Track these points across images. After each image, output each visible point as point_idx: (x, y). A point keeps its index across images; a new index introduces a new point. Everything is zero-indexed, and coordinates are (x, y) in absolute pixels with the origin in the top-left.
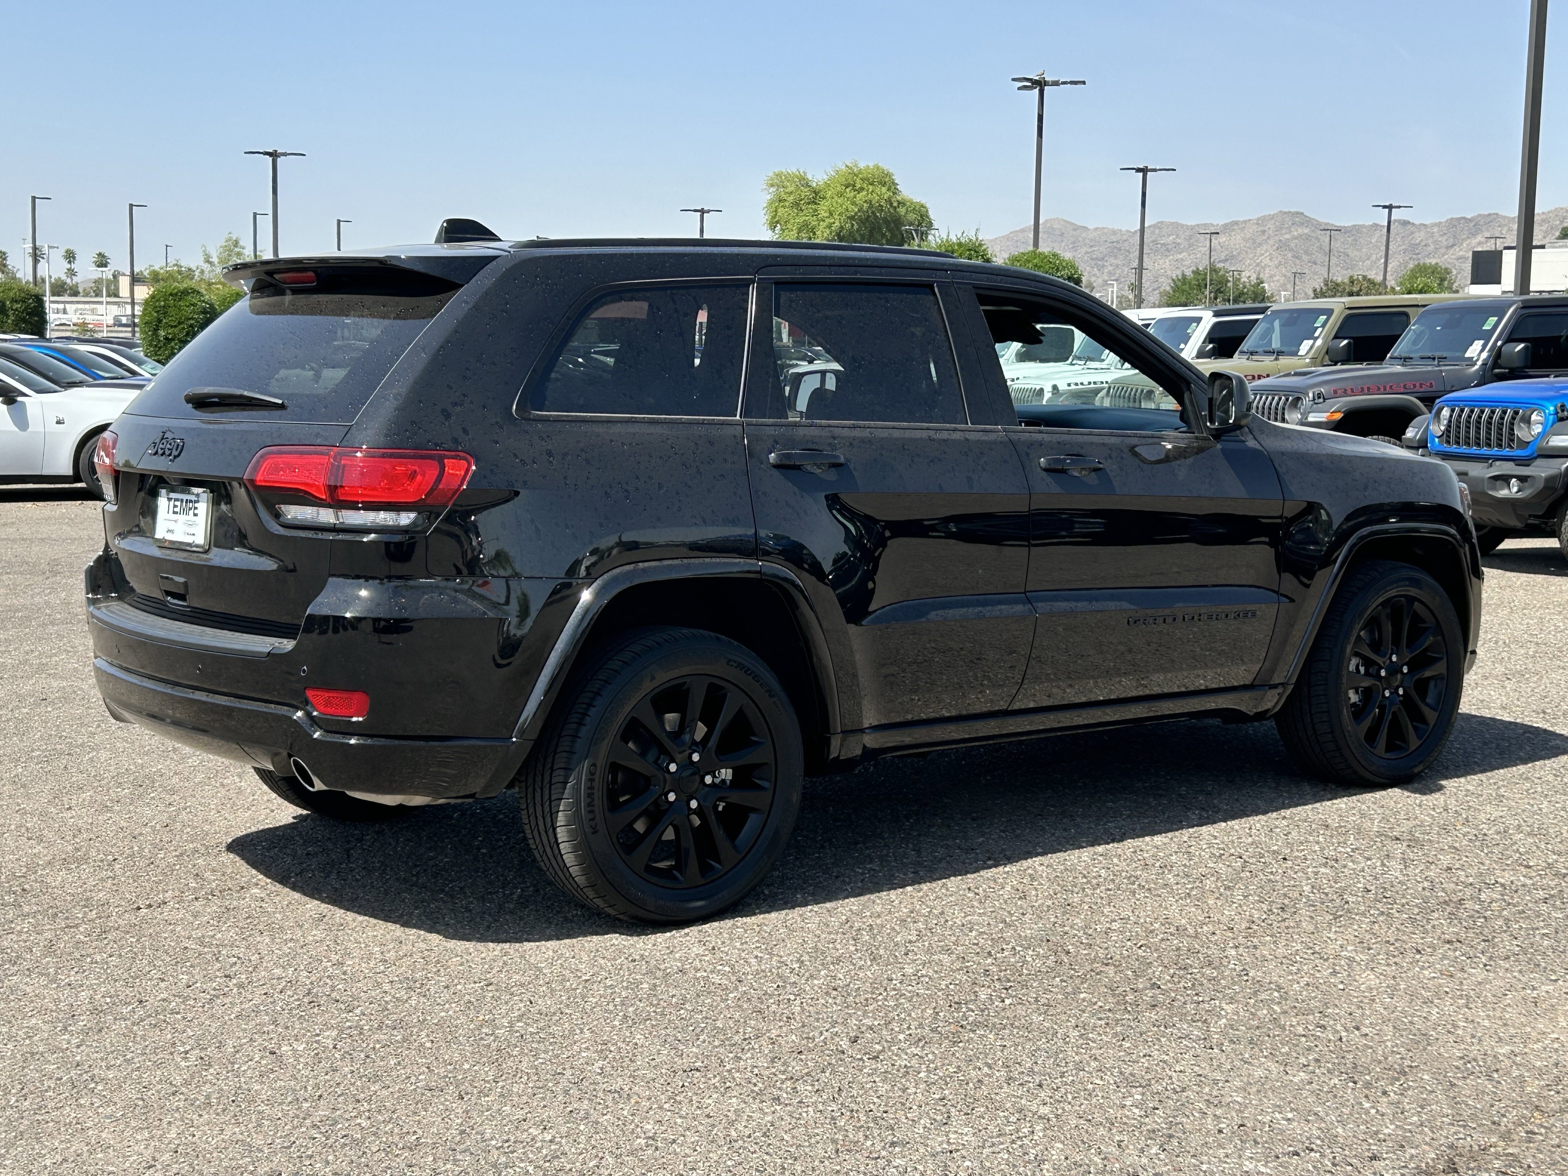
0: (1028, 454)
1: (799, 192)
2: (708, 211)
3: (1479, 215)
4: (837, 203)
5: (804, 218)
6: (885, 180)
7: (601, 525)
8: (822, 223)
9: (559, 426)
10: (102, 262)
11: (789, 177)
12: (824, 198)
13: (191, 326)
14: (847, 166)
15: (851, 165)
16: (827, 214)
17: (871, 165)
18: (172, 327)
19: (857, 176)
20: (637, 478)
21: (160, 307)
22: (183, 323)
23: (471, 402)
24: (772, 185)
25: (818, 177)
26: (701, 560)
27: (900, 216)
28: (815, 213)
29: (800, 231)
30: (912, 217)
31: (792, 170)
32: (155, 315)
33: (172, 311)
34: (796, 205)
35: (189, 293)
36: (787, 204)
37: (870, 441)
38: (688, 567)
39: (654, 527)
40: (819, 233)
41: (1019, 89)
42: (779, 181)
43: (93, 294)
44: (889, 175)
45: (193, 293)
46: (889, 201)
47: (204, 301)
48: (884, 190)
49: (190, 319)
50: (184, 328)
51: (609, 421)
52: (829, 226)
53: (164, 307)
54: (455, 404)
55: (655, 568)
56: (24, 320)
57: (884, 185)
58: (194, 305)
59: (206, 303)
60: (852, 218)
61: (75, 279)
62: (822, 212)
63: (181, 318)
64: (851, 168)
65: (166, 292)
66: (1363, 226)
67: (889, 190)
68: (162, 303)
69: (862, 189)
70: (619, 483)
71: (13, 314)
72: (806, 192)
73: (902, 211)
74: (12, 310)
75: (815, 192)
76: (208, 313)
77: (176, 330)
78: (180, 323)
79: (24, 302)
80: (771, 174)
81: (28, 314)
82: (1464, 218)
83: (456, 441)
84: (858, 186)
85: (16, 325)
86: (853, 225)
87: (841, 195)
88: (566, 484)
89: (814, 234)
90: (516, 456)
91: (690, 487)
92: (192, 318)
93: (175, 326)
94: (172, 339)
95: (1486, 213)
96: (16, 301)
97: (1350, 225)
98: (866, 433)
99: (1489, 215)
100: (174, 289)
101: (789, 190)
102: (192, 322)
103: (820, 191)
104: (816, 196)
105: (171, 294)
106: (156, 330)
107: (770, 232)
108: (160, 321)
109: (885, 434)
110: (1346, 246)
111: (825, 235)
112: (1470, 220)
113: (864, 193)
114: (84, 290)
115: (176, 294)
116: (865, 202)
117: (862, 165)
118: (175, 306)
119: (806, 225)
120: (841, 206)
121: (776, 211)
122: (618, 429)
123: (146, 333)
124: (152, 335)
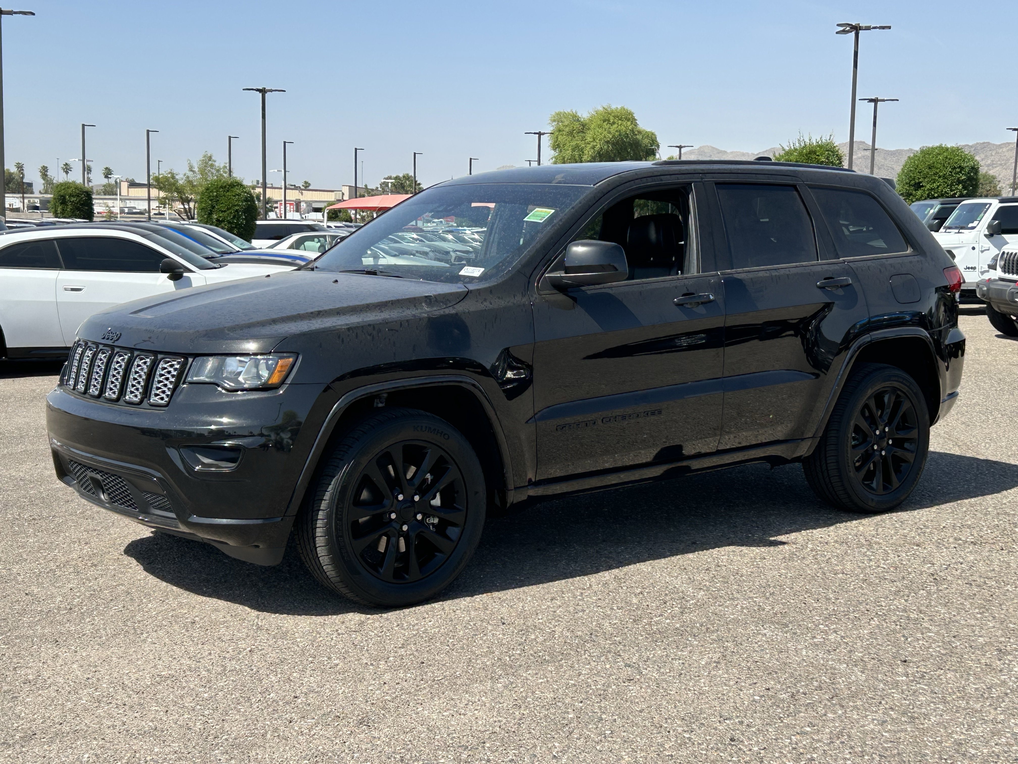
1: (573, 125)
2: (544, 134)
3: (977, 143)
4: (598, 131)
5: (576, 142)
6: (629, 117)
8: (588, 145)
10: (108, 173)
11: (565, 115)
12: (589, 129)
13: (237, 211)
14: (604, 108)
15: (606, 107)
16: (592, 140)
17: (619, 107)
18: (222, 211)
19: (611, 115)
21: (213, 197)
22: (230, 209)
24: (554, 121)
25: (584, 115)
27: (639, 141)
28: (583, 139)
29: (573, 150)
30: (646, 141)
31: (568, 110)
32: (210, 202)
33: (223, 200)
34: (571, 133)
35: (234, 186)
36: (565, 133)
40: (586, 152)
41: (837, 33)
42: (559, 118)
43: (102, 194)
44: (631, 114)
45: (237, 185)
46: (632, 131)
47: (245, 192)
48: (629, 123)
49: (235, 206)
50: (231, 213)
52: (593, 147)
53: (216, 196)
56: (78, 209)
57: (628, 120)
58: (239, 195)
59: (248, 194)
60: (608, 142)
61: (91, 184)
62: (588, 138)
63: (229, 205)
64: (606, 110)
65: (217, 185)
66: (902, 151)
67: (632, 124)
68: (215, 194)
69: (614, 123)
71: (71, 204)
72: (577, 125)
73: (639, 137)
74: (70, 202)
75: (583, 125)
76: (249, 201)
77: (225, 214)
78: (228, 209)
79: (78, 196)
80: (554, 113)
81: (82, 205)
82: (968, 145)
84: (612, 121)
85: (73, 213)
86: (608, 147)
87: (600, 126)
89: (583, 152)
92: (238, 205)
93: (225, 211)
94: (223, 221)
95: (981, 142)
96: (73, 196)
97: (894, 149)
99: (984, 143)
100: (224, 183)
101: (566, 123)
102: (237, 208)
103: (586, 124)
104: (584, 127)
105: (221, 187)
106: (210, 214)
107: (553, 151)
108: (213, 207)
110: (893, 163)
111: (590, 153)
112: (972, 147)
113: (615, 126)
114: (97, 191)
115: (225, 187)
116: (617, 131)
117: (614, 107)
118: (224, 196)
119: (577, 146)
120: (601, 134)
121: (557, 138)
123: (203, 216)
124: (208, 217)
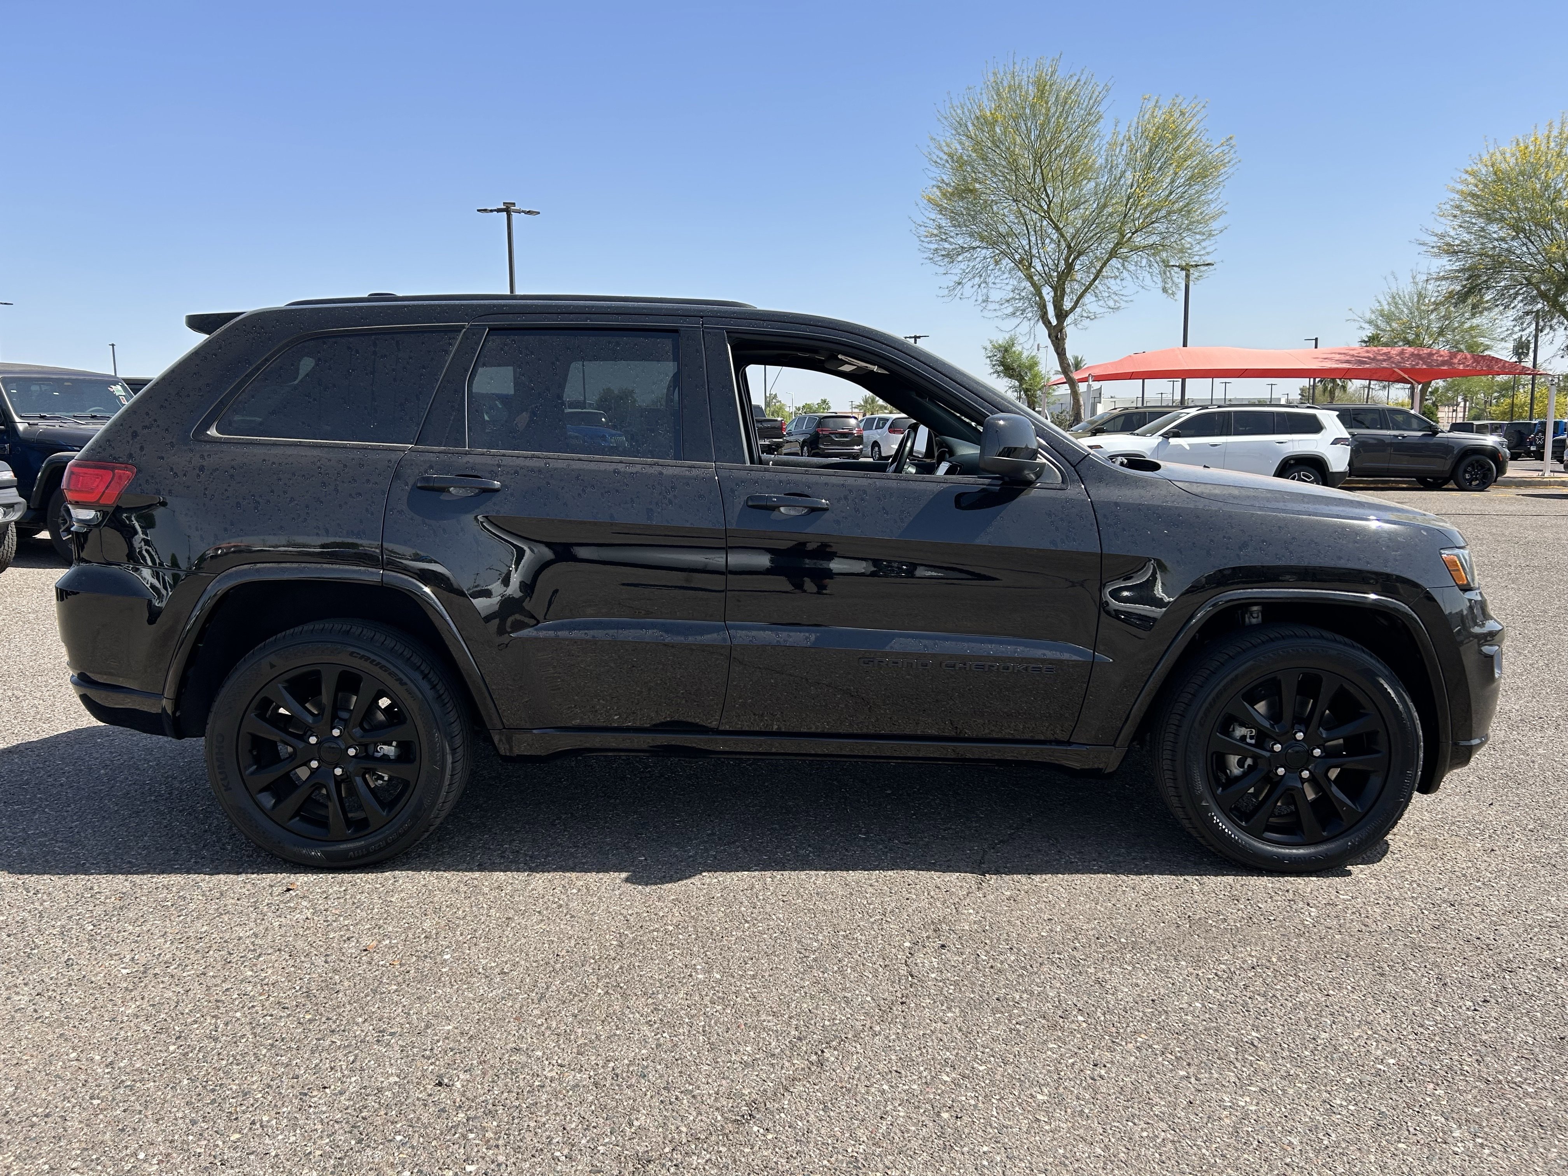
0: (733, 491)
7: (226, 530)
9: (225, 447)
20: (272, 491)
23: (158, 426)
26: (319, 566)
37: (540, 471)
38: (301, 571)
39: (274, 534)
51: (275, 444)
54: (145, 427)
55: (269, 569)
70: (253, 495)
83: (130, 456)
88: (205, 494)
90: (172, 469)
91: (322, 502)
98: (540, 464)
109: (560, 464)
122: (274, 451)
